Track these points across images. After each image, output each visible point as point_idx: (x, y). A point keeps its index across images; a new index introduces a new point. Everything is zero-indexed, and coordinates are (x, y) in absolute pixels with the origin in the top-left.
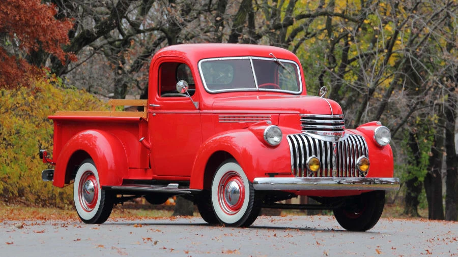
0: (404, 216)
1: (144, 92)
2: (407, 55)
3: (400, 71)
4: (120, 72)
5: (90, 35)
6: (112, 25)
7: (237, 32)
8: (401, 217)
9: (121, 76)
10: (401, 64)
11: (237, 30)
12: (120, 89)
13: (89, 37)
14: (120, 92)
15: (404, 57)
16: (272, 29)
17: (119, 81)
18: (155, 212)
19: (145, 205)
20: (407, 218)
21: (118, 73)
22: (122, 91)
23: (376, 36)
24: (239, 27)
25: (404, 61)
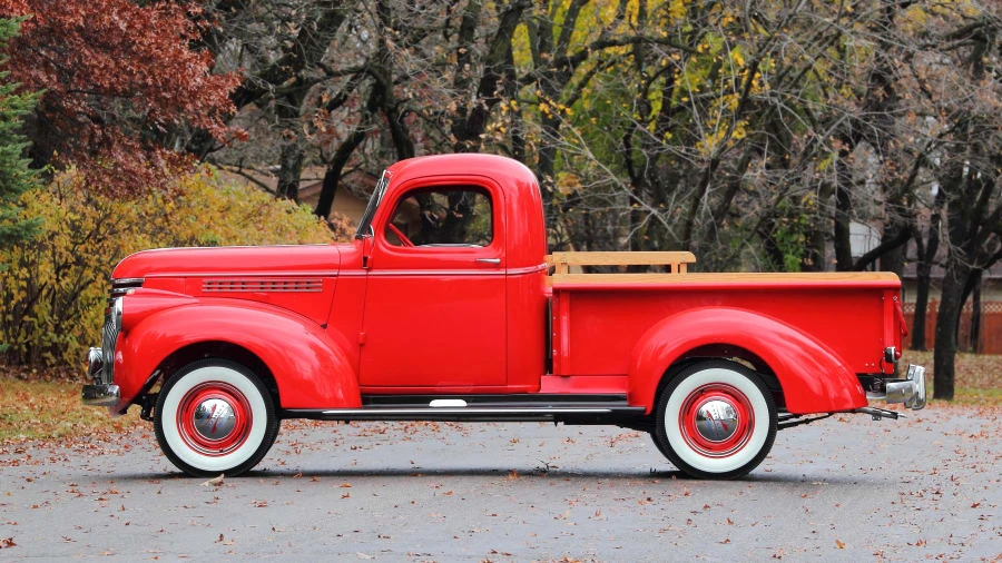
1: (331, 167)
2: (772, 102)
3: (760, 129)
7: (494, 73)
10: (763, 116)
11: (494, 69)
12: (291, 162)
14: (291, 167)
15: (768, 105)
16: (553, 68)
22: (294, 166)
23: (720, 71)
24: (497, 65)
25: (767, 111)
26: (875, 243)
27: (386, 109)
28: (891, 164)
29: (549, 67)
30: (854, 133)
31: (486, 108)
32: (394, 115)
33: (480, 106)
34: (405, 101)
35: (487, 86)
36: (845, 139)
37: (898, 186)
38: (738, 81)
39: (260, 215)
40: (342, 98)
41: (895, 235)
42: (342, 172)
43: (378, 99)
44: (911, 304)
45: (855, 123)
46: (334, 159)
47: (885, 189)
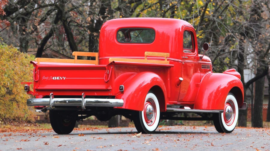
0: (207, 125)
1: (40, 46)
2: (213, 19)
3: (209, 30)
4: (24, 33)
5: (11, 10)
6: (26, 3)
7: (105, 6)
8: (205, 125)
9: (24, 36)
10: (210, 25)
11: (105, 5)
12: (24, 45)
13: (10, 11)
14: (24, 46)
15: (212, 21)
16: (128, 4)
17: (24, 39)
18: (47, 125)
19: (40, 120)
20: (209, 126)
21: (23, 34)
22: (25, 46)
23: (193, 8)
24: (106, 3)
25: (211, 23)
26: (253, 76)
27: (63, 20)
28: (260, 45)
29: (126, 4)
30: (246, 32)
31: (102, 19)
32: (65, 22)
33: (100, 19)
34: (70, 17)
35: (102, 12)
36: (242, 34)
37: (262, 53)
38: (200, 12)
39: (15, 57)
40: (44, 19)
41: (261, 73)
42: (44, 48)
43: (59, 16)
44: (266, 105)
45: (246, 28)
46: (41, 43)
47: (258, 55)
